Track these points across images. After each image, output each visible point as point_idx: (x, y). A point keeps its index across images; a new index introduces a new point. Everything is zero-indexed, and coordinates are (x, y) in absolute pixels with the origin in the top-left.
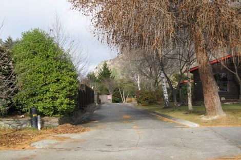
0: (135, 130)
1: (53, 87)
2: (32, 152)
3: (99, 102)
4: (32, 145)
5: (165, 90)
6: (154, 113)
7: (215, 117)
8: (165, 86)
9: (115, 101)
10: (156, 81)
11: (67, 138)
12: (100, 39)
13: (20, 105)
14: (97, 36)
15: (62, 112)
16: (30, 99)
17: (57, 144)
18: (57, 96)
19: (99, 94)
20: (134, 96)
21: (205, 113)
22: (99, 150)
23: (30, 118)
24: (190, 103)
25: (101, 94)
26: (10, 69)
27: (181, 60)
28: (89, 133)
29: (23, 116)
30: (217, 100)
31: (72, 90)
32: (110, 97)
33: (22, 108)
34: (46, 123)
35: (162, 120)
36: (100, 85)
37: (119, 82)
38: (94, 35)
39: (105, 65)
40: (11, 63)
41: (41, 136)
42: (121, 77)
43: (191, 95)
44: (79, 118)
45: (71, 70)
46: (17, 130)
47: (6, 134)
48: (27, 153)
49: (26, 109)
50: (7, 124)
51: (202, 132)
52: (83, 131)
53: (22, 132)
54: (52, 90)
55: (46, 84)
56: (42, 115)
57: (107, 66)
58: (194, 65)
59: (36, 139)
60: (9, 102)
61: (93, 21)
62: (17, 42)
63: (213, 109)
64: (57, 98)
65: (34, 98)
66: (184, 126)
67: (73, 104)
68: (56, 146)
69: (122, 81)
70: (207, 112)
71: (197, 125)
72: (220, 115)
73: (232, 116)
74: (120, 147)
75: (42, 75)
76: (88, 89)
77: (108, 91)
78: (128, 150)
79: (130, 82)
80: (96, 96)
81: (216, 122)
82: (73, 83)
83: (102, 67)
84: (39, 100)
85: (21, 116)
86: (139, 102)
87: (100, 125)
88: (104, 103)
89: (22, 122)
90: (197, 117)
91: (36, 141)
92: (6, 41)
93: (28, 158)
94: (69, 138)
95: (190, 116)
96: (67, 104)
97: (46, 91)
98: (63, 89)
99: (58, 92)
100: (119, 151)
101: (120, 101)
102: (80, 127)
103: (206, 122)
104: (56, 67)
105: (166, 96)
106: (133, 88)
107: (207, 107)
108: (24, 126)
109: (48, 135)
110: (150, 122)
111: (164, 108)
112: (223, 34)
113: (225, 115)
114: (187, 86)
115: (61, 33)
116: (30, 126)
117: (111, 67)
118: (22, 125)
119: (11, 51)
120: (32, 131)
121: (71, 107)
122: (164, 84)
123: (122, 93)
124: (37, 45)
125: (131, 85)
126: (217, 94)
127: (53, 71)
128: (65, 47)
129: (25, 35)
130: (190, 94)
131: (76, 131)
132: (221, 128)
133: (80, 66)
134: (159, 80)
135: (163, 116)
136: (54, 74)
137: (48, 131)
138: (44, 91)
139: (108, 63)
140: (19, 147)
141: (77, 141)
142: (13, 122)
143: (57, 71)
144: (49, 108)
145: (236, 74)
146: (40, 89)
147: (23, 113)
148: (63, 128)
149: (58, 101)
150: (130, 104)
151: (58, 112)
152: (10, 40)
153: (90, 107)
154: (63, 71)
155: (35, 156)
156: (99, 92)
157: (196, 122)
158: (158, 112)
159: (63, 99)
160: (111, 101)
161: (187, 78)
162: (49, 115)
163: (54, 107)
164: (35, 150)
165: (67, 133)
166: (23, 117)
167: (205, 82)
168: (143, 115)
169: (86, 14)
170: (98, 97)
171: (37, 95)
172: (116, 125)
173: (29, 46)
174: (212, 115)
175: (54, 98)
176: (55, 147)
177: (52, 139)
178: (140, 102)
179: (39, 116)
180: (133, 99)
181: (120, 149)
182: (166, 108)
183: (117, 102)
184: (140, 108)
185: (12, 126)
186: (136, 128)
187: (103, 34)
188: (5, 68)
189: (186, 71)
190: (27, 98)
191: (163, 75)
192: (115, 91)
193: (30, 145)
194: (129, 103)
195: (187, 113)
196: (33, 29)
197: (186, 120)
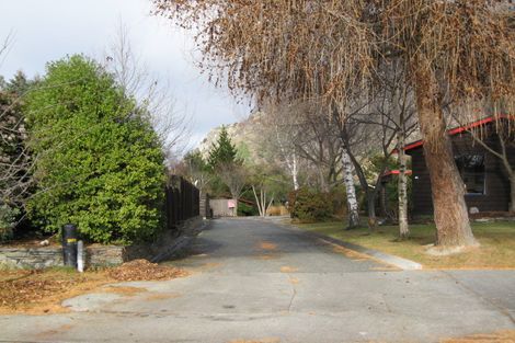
0: (286, 274)
1: (112, 181)
2: (64, 319)
3: (210, 213)
4: (65, 304)
5: (351, 191)
6: (327, 238)
7: (457, 250)
8: (351, 181)
9: (243, 212)
10: (332, 171)
11: (139, 290)
12: (214, 79)
13: (41, 217)
14: (207, 72)
15: (130, 235)
16: (62, 206)
17: (119, 302)
18: (119, 200)
19: (209, 197)
20: (283, 203)
21: (434, 240)
22: (207, 317)
23: (61, 247)
24: (403, 218)
25: (213, 197)
26: (20, 141)
27: (386, 127)
28: (188, 280)
29: (47, 241)
30: (461, 212)
31: (152, 187)
32: (232, 203)
33: (45, 225)
34: (95, 257)
35: (342, 254)
36: (212, 178)
37: (252, 171)
38: (200, 70)
39: (224, 134)
40: (22, 129)
41: (83, 285)
42: (257, 162)
43: (406, 202)
44: (166, 249)
45: (151, 145)
46: (32, 273)
47: (10, 281)
48: (54, 321)
49: (53, 227)
50: (12, 258)
51: (429, 279)
52: (174, 275)
53: (44, 276)
54: (109, 188)
55: (97, 175)
56: (88, 240)
57: (228, 137)
58: (414, 136)
59: (73, 291)
60: (17, 211)
61: (200, 39)
62: (36, 83)
63: (452, 231)
64: (120, 205)
65: (70, 203)
66: (389, 267)
67: (154, 218)
68: (116, 308)
69: (259, 169)
70: (440, 237)
71: (417, 266)
72: (467, 244)
73: (492, 248)
74: (254, 310)
75: (89, 153)
76: (186, 186)
77: (228, 190)
78: (269, 317)
79: (277, 172)
80: (202, 202)
81: (457, 260)
82: (154, 172)
83: (216, 138)
84: (81, 209)
85: (42, 243)
86: (294, 215)
87: (211, 264)
88: (220, 216)
89: (43, 256)
90: (417, 249)
91: (74, 296)
92: (13, 81)
93: (56, 332)
94: (145, 290)
95: (403, 247)
96: (141, 218)
97: (97, 189)
98: (132, 184)
99: (123, 192)
100: (251, 319)
101: (254, 212)
102: (169, 267)
103: (436, 260)
104: (118, 137)
105: (353, 202)
106: (283, 185)
107: (439, 227)
108: (48, 264)
109: (100, 283)
110: (317, 259)
111: (348, 229)
112: (477, 71)
113: (478, 245)
114: (398, 181)
115: (129, 64)
116: (62, 264)
117: (235, 140)
118: (44, 261)
119: (22, 103)
120: (64, 274)
121: (149, 223)
122: (350, 177)
123: (259, 195)
124: (79, 89)
125: (278, 179)
126: (461, 199)
127: (111, 146)
128: (138, 95)
129: (52, 69)
130: (403, 201)
131: (159, 274)
132: (469, 272)
133: (170, 137)
134: (337, 169)
135: (346, 245)
136: (115, 154)
137: (100, 275)
138: (91, 190)
139: (229, 131)
140: (37, 307)
141: (161, 297)
142: (24, 254)
143: (120, 146)
144: (101, 226)
145: (503, 157)
146: (84, 185)
147: (46, 235)
148: (131, 268)
149: (122, 210)
150: (276, 220)
151: (122, 234)
152: (21, 78)
153: (191, 224)
154: (133, 148)
155: (70, 327)
156: (210, 192)
157: (416, 258)
158: (334, 236)
159: (133, 206)
160: (235, 211)
161: (398, 165)
162: (102, 241)
163: (114, 223)
164: (71, 315)
165: (140, 279)
166: (46, 245)
167: (436, 173)
168: (303, 243)
169: (185, 25)
170: (207, 202)
171: (78, 198)
172: (245, 263)
173: (61, 91)
174: (451, 244)
175: (113, 205)
176: (113, 309)
177: (107, 292)
178: (297, 216)
179: (80, 243)
180: (282, 209)
181: (253, 315)
182: (352, 228)
183: (248, 214)
184: (298, 228)
185: (23, 264)
186: (287, 272)
187: (221, 68)
188: (10, 138)
189: (396, 150)
190: (56, 204)
191: (346, 158)
192: (243, 190)
193: (60, 303)
194: (274, 217)
195: (396, 241)
196: (71, 56)
197: (395, 254)
